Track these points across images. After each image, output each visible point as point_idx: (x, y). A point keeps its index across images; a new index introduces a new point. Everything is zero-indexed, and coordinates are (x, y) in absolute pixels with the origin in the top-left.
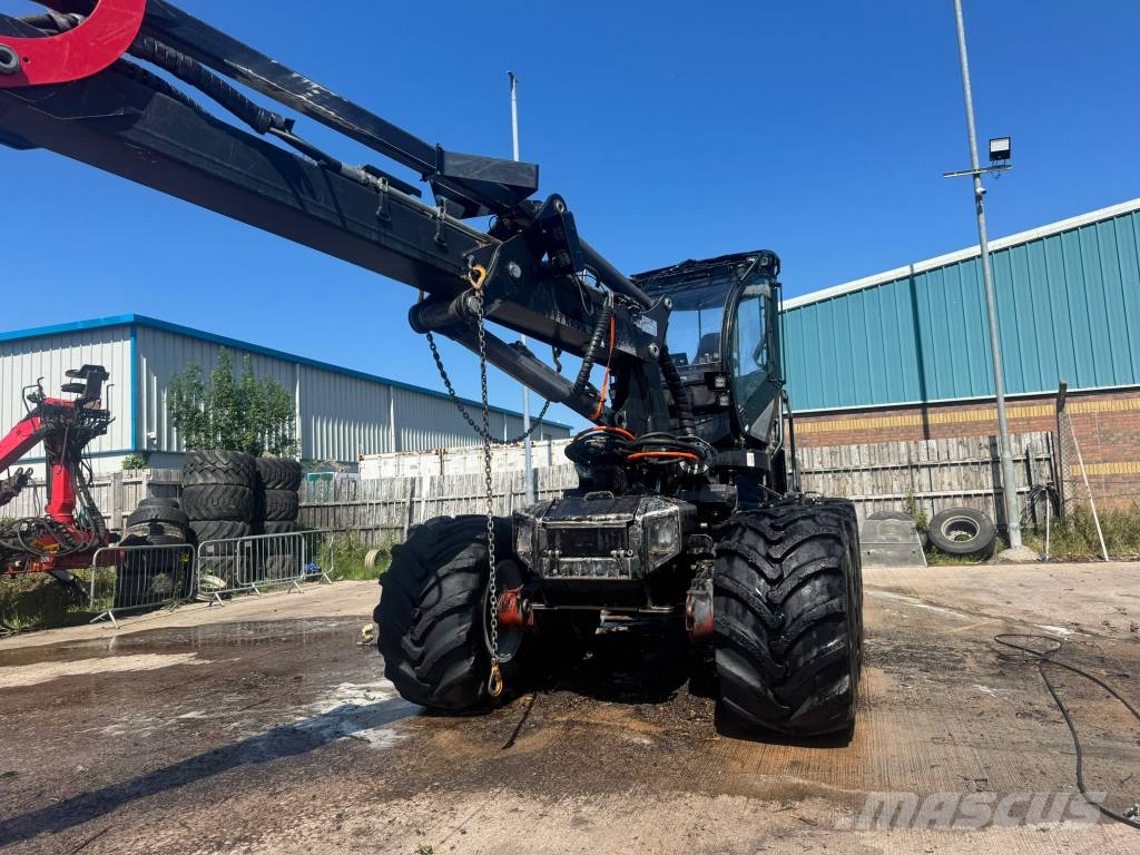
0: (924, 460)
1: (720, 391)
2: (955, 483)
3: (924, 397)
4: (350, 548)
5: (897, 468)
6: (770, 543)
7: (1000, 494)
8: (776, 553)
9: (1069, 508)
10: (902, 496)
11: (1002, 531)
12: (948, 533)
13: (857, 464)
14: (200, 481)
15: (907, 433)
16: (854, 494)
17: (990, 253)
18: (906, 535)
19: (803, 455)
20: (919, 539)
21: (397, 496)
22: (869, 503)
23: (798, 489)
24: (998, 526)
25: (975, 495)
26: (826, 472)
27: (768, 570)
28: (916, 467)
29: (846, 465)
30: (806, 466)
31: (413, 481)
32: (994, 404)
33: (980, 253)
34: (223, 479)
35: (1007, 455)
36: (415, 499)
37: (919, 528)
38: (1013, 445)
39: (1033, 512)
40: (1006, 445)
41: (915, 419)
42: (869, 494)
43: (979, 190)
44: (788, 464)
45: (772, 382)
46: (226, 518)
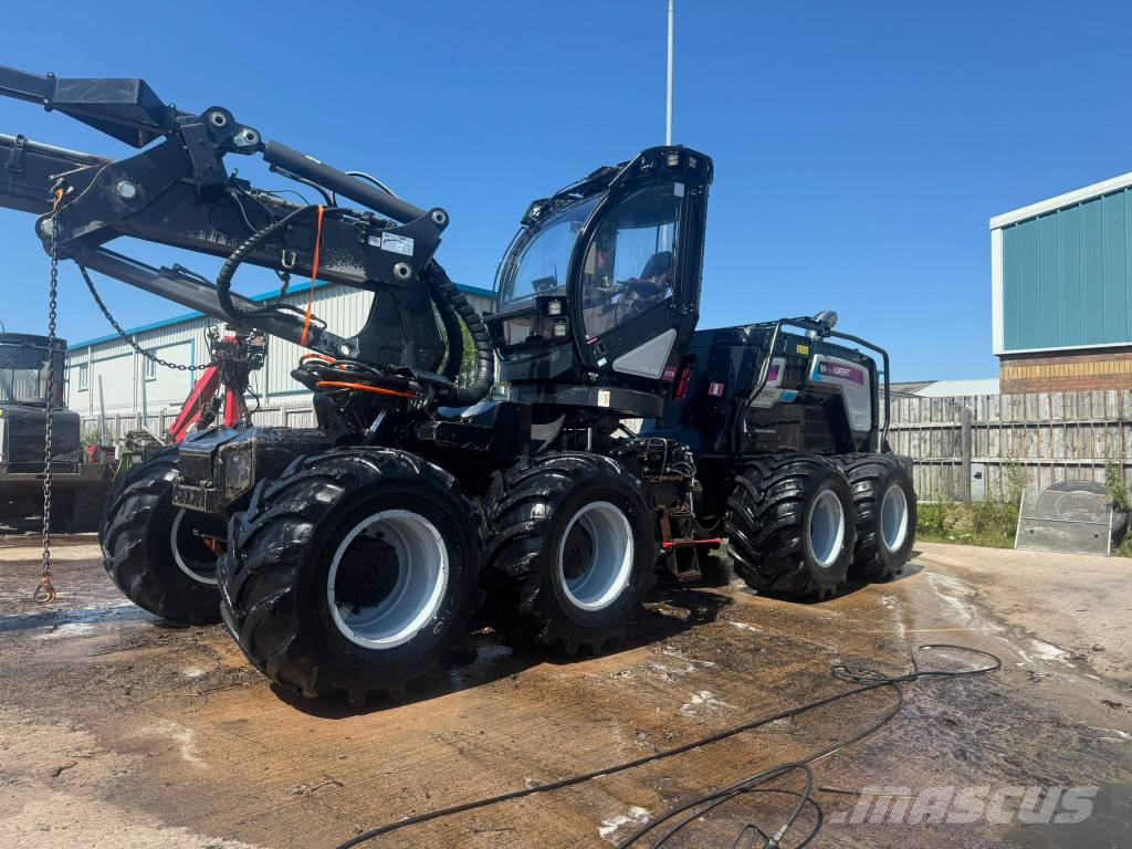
1: (557, 320)
5: (1102, 425)
10: (1107, 462)
13: (1047, 417)
16: (1040, 457)
18: (1096, 513)
20: (1111, 520)
22: (1060, 469)
26: (1004, 427)
28: (1130, 424)
29: (1031, 418)
37: (1115, 505)
42: (1059, 456)
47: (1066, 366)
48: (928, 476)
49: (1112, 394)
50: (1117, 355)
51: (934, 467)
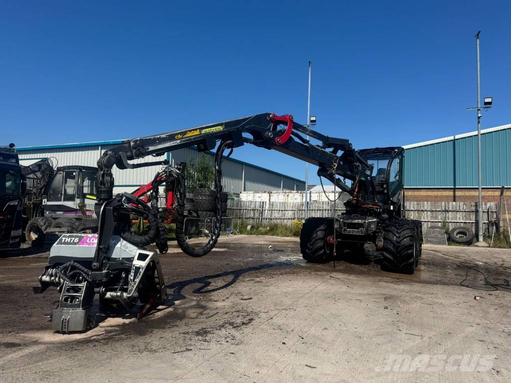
0: (450, 209)
1: (385, 189)
2: (461, 218)
3: (455, 185)
4: (242, 224)
5: (440, 211)
6: (398, 229)
7: (477, 223)
8: (399, 231)
9: (501, 230)
10: (442, 221)
11: (477, 236)
12: (457, 234)
13: (426, 208)
14: (201, 198)
15: (446, 198)
16: (424, 219)
17: (481, 134)
18: (441, 234)
19: (407, 204)
20: (446, 236)
21: (257, 207)
22: (429, 223)
23: (404, 216)
24: (475, 234)
25: (468, 223)
26: (415, 211)
27: (397, 235)
28: (448, 211)
29: (422, 209)
30: (408, 208)
31: (263, 202)
32: (477, 190)
34: (207, 198)
35: (480, 210)
36: (264, 209)
37: (446, 233)
38: (484, 206)
39: (489, 230)
40: (480, 206)
41: (451, 193)
42: (429, 219)
43: (479, 115)
44: (402, 207)
45: (400, 185)
46: (208, 211)
49: (443, 203)
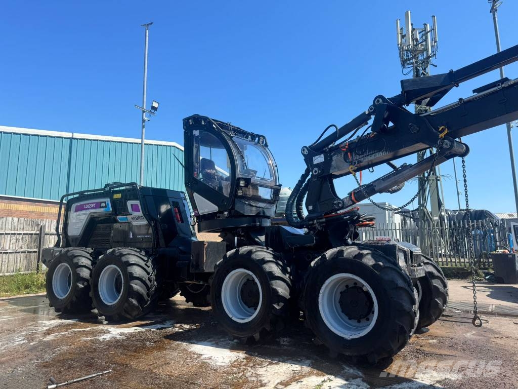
33: (141, 142)
43: (146, 118)
47: (16, 205)
48: (19, 259)
50: (37, 203)
51: (22, 254)
